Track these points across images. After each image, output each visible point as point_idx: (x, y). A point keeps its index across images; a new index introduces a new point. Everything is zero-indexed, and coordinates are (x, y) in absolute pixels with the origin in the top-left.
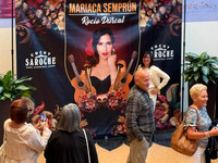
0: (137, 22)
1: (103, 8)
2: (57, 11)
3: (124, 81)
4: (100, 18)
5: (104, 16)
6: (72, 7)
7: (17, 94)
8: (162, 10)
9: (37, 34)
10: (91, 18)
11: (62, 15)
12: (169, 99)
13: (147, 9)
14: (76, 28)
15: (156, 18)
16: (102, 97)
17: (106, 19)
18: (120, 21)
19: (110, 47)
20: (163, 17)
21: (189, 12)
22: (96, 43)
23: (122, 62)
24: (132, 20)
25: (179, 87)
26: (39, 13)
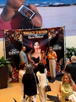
0: (48, 37)
1: (35, 33)
2: (19, 34)
3: (44, 58)
4: (34, 36)
5: (36, 35)
6: (24, 33)
8: (56, 32)
9: (13, 43)
10: (31, 36)
11: (21, 36)
12: (61, 64)
13: (51, 32)
14: (26, 40)
15: (54, 35)
16: (37, 64)
18: (42, 37)
19: (38, 46)
20: (57, 35)
21: (66, 33)
22: (34, 45)
23: (43, 52)
24: (46, 36)
25: (64, 60)
26: (13, 35)
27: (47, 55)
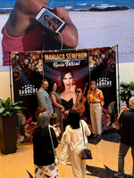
0: (87, 64)
1: (66, 57)
2: (37, 60)
3: (81, 101)
4: (64, 63)
5: (67, 61)
6: (47, 57)
7: (14, 112)
8: (103, 56)
9: (26, 74)
10: (59, 63)
11: (41, 62)
13: (94, 56)
15: (99, 61)
17: (68, 63)
18: (77, 64)
19: (71, 80)
20: (104, 60)
21: (120, 57)
23: (79, 90)
24: (85, 63)
26: (27, 61)
27: (86, 95)
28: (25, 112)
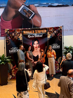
0: (47, 36)
1: (35, 32)
2: (19, 33)
4: (34, 35)
6: (24, 32)
7: (6, 62)
8: (55, 32)
9: (13, 41)
10: (31, 35)
11: (21, 35)
12: (59, 62)
13: (50, 32)
14: (26, 39)
15: (53, 34)
16: (36, 62)
17: (36, 35)
18: (41, 36)
19: (38, 45)
20: (55, 34)
21: (64, 32)
23: (42, 50)
24: (45, 36)
26: (13, 34)
28: (12, 62)
